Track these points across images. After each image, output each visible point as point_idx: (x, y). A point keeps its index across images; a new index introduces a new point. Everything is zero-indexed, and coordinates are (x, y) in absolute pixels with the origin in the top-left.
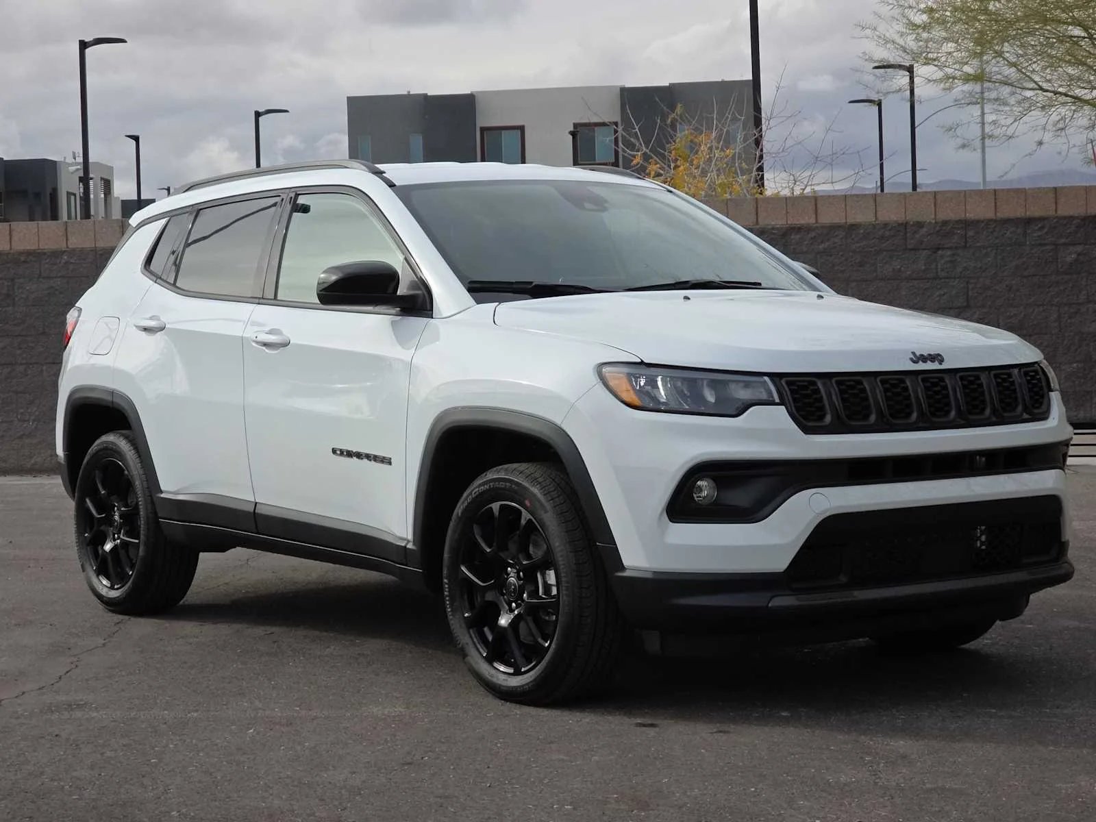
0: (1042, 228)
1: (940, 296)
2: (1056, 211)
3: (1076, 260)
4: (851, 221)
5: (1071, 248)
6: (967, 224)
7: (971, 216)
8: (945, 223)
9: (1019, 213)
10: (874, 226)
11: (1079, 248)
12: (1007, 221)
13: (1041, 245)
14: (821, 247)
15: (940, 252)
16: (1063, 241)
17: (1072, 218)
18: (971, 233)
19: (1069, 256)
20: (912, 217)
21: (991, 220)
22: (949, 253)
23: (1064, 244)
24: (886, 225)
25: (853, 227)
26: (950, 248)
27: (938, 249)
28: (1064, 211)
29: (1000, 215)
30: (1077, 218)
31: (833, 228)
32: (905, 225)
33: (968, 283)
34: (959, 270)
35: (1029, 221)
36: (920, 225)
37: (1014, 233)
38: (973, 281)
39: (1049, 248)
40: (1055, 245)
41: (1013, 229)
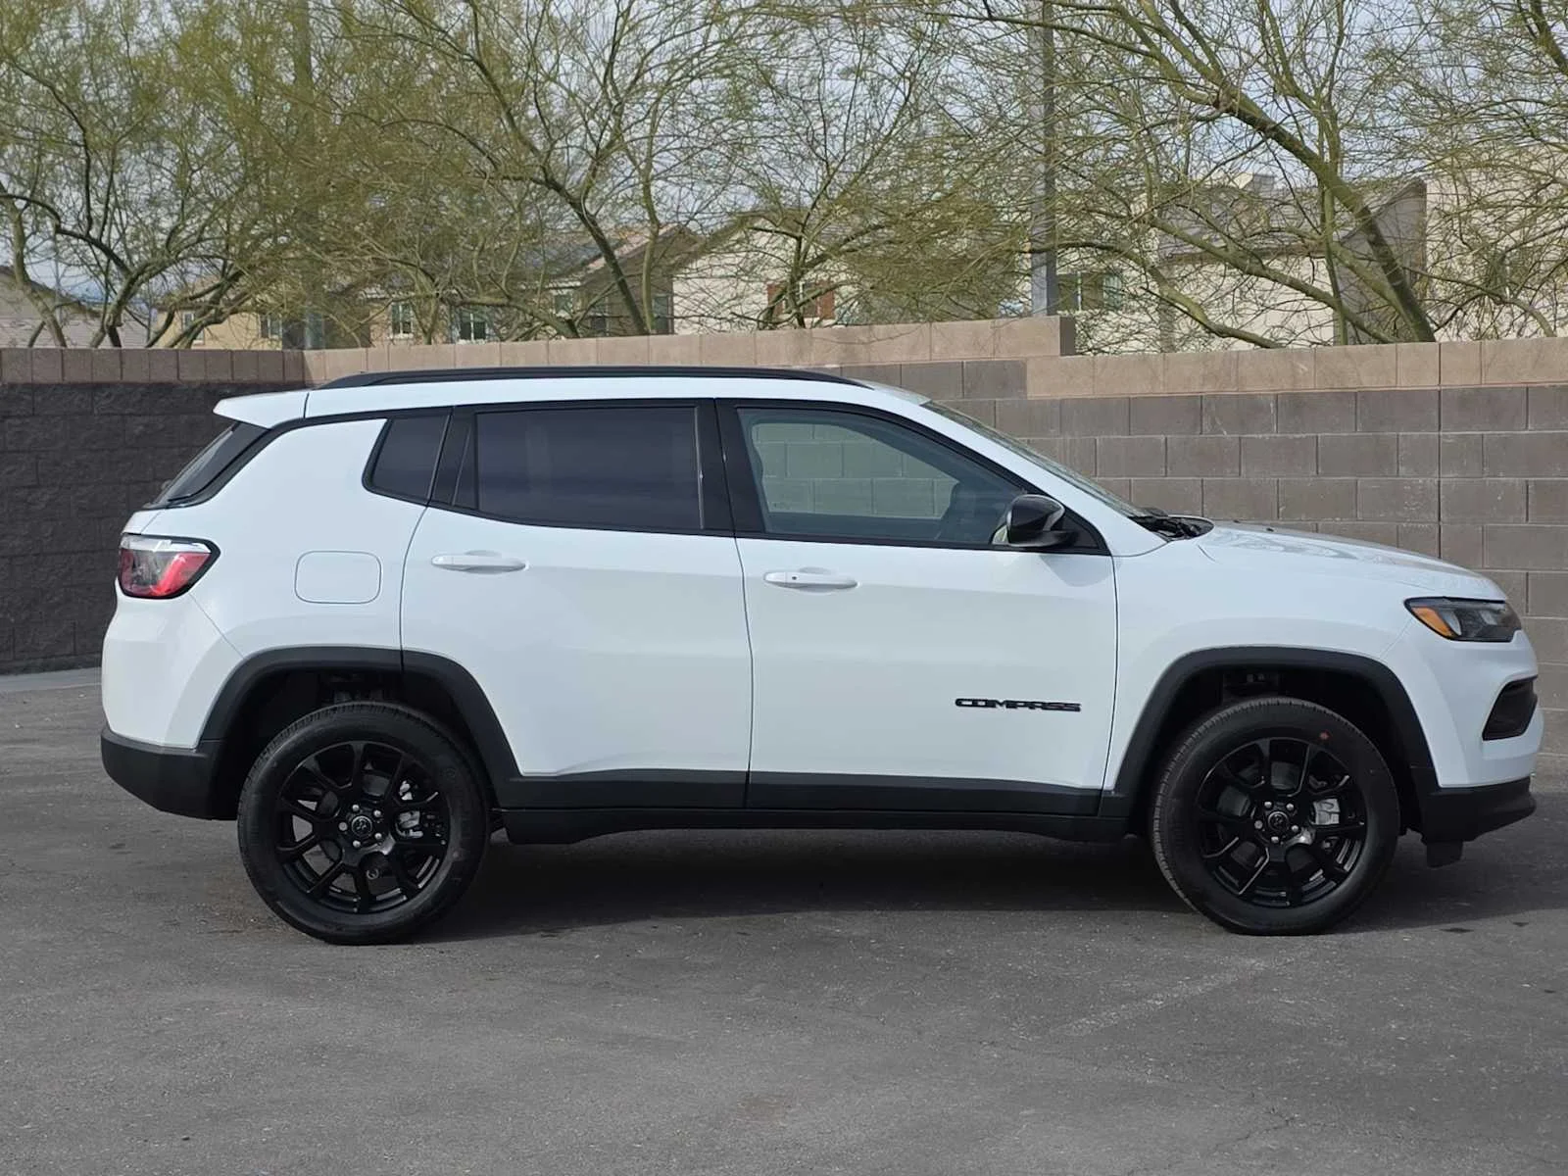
0: (108, 397)
1: (9, 473)
2: (122, 376)
3: (143, 433)
5: (140, 419)
6: (34, 388)
7: (39, 379)
9: (85, 377)
11: (146, 420)
12: (74, 386)
13: (109, 415)
15: (8, 421)
16: (129, 410)
17: (135, 385)
18: (39, 399)
19: (137, 427)
21: (59, 384)
22: (18, 422)
23: (131, 414)
26: (19, 417)
28: (131, 376)
29: (67, 379)
30: (142, 385)
33: (38, 458)
34: (28, 441)
35: (97, 387)
37: (82, 400)
38: (43, 455)
39: (116, 418)
40: (122, 415)
41: (81, 396)
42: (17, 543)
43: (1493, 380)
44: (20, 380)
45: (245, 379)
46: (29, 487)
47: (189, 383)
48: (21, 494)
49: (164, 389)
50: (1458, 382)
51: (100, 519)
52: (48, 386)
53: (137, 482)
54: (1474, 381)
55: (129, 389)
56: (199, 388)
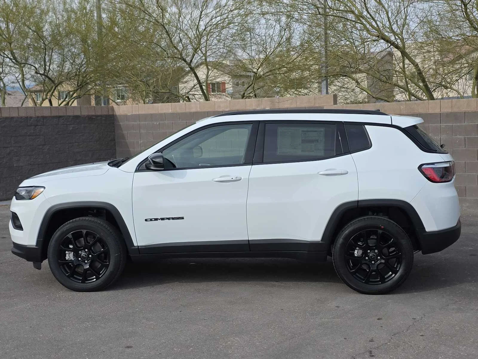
0: (63, 119)
1: (38, 141)
3: (72, 129)
4: (11, 116)
6: (44, 118)
7: (45, 115)
8: (38, 117)
10: (18, 118)
11: (73, 126)
13: (63, 124)
14: (3, 125)
15: (37, 127)
16: (68, 123)
17: (70, 116)
18: (45, 121)
20: (29, 115)
21: (50, 117)
22: (39, 127)
23: (69, 124)
24: (22, 117)
25: (12, 118)
27: (36, 126)
29: (52, 115)
31: (6, 118)
32: (27, 118)
34: (42, 132)
35: (60, 117)
36: (31, 118)
37: (56, 121)
38: (46, 136)
39: (65, 125)
40: (67, 125)
41: (55, 119)
42: (40, 160)
43: (455, 110)
44: (40, 115)
45: (98, 114)
46: (43, 145)
47: (84, 115)
48: (41, 147)
49: (77, 117)
50: (445, 111)
51: (62, 153)
52: (47, 117)
53: (71, 143)
54: (450, 110)
55: (68, 117)
56: (86, 117)
